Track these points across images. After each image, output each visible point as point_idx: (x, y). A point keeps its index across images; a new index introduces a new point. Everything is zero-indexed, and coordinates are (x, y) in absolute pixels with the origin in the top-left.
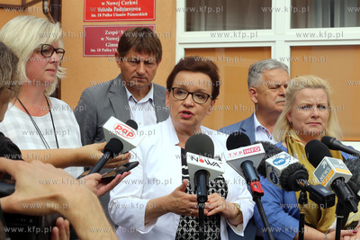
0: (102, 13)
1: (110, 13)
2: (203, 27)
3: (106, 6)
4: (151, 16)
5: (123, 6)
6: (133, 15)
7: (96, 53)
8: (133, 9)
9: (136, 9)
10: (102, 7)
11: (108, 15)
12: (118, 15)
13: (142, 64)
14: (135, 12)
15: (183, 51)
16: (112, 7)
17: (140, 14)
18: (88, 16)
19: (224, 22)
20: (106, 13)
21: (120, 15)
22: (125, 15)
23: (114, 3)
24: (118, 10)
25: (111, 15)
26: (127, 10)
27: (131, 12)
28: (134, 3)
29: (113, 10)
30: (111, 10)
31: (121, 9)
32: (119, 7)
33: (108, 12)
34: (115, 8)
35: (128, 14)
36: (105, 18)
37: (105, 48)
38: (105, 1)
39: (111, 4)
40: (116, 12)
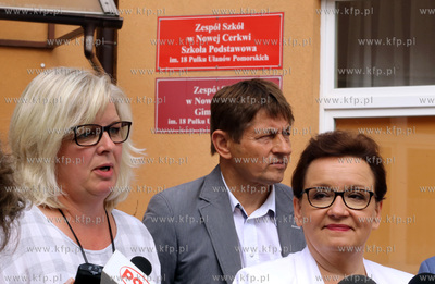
0: (188, 55)
1: (202, 55)
2: (368, 80)
3: (196, 45)
4: (275, 61)
5: (226, 44)
6: (243, 59)
8: (243, 49)
9: (249, 49)
10: (188, 45)
11: (199, 59)
12: (216, 59)
14: (246, 54)
15: (332, 122)
16: (206, 45)
17: (256, 58)
18: (163, 62)
19: (407, 69)
20: (195, 55)
21: (220, 59)
22: (229, 59)
23: (210, 39)
24: (217, 50)
25: (205, 60)
26: (232, 50)
27: (240, 54)
28: (245, 38)
29: (208, 50)
30: (204, 51)
31: (221, 49)
32: (219, 46)
33: (199, 54)
34: (211, 48)
35: (235, 57)
36: (193, 64)
37: (194, 117)
38: (194, 34)
39: (204, 39)
40: (213, 54)
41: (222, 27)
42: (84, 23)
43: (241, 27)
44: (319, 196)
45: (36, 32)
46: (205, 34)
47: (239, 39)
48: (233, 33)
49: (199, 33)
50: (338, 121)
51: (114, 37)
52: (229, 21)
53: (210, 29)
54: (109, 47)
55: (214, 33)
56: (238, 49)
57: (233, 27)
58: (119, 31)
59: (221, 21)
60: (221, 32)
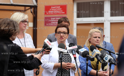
2: (83, 17)
3: (51, 10)
4: (66, 13)
5: (57, 10)
7: (48, 25)
15: (76, 24)
18: (46, 13)
36: (51, 14)
37: (51, 23)
38: (51, 8)
42: (31, 7)
43: (59, 7)
44: (59, 33)
46: (53, 8)
48: (58, 8)
52: (57, 6)
53: (54, 7)
55: (55, 8)
57: (58, 7)
59: (56, 6)
60: (56, 8)
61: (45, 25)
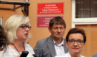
0: (44, 11)
1: (47, 11)
4: (62, 12)
5: (52, 9)
6: (56, 12)
7: (42, 26)
8: (56, 10)
9: (57, 10)
10: (44, 9)
11: (46, 12)
12: (50, 12)
13: (59, 28)
14: (56, 11)
16: (48, 9)
17: (58, 12)
18: (38, 13)
19: (90, 14)
20: (45, 11)
21: (51, 12)
22: (52, 12)
23: (48, 8)
24: (50, 10)
25: (47, 12)
26: (53, 10)
27: (55, 11)
28: (56, 8)
29: (48, 10)
30: (47, 10)
31: (51, 10)
32: (50, 9)
33: (46, 11)
34: (49, 10)
35: (54, 12)
36: (45, 13)
37: (45, 24)
38: (45, 7)
39: (47, 8)
40: (49, 11)
41: (51, 5)
42: (22, 5)
43: (55, 5)
45: (11, 6)
46: (47, 7)
47: (55, 8)
48: (53, 7)
49: (46, 7)
50: (76, 25)
51: (28, 8)
52: (53, 4)
53: (48, 6)
54: (27, 10)
55: (49, 7)
56: (54, 10)
57: (53, 5)
58: (29, 6)
59: (51, 4)
60: (51, 6)
61: (38, 26)
